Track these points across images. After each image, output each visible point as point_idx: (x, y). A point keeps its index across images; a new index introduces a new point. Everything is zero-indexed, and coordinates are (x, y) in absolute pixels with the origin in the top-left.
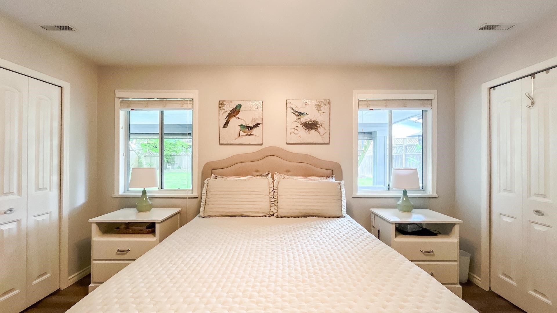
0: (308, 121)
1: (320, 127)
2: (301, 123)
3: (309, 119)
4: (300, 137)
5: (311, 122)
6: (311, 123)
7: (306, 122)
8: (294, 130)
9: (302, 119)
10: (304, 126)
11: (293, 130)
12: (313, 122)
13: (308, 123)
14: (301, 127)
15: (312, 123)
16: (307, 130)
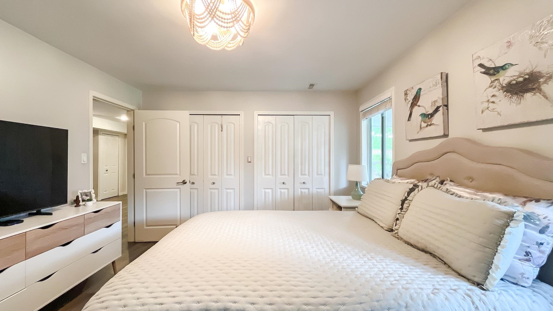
0: (514, 78)
1: (545, 82)
2: (500, 88)
3: (517, 74)
4: (500, 115)
5: (522, 77)
6: (521, 79)
7: (512, 81)
8: (487, 103)
9: (501, 79)
10: (507, 91)
11: (486, 105)
12: (527, 77)
13: (514, 82)
14: (501, 94)
15: (525, 79)
16: (515, 97)
